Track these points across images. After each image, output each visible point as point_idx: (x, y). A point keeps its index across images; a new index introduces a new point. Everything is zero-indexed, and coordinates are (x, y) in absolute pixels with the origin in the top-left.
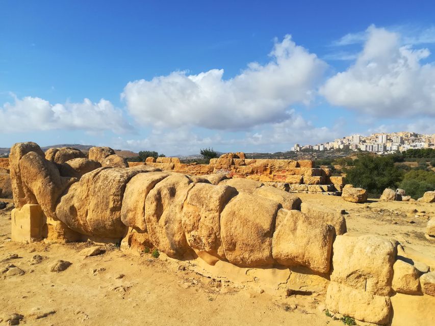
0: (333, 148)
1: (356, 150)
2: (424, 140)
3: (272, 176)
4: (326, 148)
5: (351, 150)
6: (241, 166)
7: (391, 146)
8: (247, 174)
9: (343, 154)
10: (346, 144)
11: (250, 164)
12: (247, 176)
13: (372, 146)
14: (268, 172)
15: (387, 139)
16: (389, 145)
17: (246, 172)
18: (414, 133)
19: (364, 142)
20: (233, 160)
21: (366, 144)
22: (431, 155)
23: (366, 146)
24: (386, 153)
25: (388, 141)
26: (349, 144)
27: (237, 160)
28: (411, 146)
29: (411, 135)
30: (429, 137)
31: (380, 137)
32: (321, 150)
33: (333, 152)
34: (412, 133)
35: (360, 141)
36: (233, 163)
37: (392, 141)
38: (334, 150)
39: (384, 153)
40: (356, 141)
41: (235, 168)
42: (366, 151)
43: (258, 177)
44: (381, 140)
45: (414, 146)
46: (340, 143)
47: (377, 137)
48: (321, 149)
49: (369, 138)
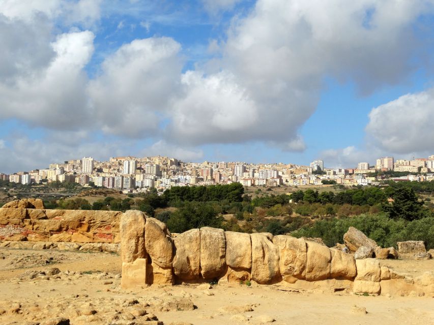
0: (45, 180)
1: (86, 186)
2: (189, 172)
3: (91, 233)
4: (33, 180)
5: (78, 184)
6: (41, 220)
7: (142, 179)
8: (52, 232)
9: (65, 192)
10: (69, 174)
11: (53, 216)
12: (52, 235)
13: (113, 179)
14: (85, 228)
15: (137, 168)
16: (139, 178)
17: (51, 228)
18: (176, 160)
19: (100, 170)
20: (27, 211)
21: (103, 175)
22: (204, 197)
23: (104, 179)
24: (134, 192)
25: (139, 171)
26: (75, 173)
27: (34, 210)
28: (172, 181)
29: (172, 163)
30: (196, 166)
31: (126, 164)
32: (24, 183)
33: (46, 187)
34: (173, 160)
35: (94, 169)
36: (28, 216)
37: (144, 172)
38: (48, 184)
39: (131, 191)
40: (87, 168)
41: (30, 223)
42: (103, 187)
43: (70, 235)
44: (127, 168)
45: (176, 181)
46: (58, 171)
47: (120, 164)
48: (25, 181)
49: (108, 164)
